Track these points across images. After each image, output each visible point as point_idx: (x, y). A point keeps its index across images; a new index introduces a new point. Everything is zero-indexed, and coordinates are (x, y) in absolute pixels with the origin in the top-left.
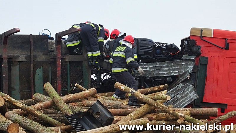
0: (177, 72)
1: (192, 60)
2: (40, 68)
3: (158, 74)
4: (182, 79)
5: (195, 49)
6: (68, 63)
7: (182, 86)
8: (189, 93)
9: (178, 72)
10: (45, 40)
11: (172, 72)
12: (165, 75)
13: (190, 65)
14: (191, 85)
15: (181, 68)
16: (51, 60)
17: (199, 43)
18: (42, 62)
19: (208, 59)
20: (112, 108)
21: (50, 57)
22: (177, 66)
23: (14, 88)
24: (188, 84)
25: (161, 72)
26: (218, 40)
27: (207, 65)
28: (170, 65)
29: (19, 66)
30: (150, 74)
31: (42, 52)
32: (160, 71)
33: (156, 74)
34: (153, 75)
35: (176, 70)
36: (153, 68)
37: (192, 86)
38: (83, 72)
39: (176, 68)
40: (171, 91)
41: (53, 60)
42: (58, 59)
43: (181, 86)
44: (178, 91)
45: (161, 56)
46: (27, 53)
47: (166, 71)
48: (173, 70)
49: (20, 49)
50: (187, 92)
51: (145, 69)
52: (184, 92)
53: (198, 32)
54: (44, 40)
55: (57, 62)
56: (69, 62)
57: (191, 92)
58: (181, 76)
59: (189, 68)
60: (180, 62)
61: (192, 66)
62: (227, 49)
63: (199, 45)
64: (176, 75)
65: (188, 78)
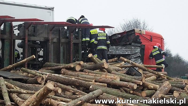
1: (139, 46)
2: (62, 46)
3: (116, 53)
4: (134, 56)
5: (138, 40)
10: (63, 30)
13: (137, 49)
14: (140, 60)
15: (132, 50)
16: (67, 42)
18: (63, 43)
19: (145, 46)
21: (66, 40)
22: (128, 49)
24: (137, 59)
25: (118, 52)
26: (148, 36)
27: (145, 49)
28: (123, 48)
32: (116, 51)
33: (114, 53)
34: (113, 53)
35: (129, 51)
43: (133, 60)
47: (121, 51)
48: (126, 51)
53: (138, 31)
58: (133, 54)
59: (137, 50)
60: (130, 47)
61: (139, 50)
62: (152, 41)
63: (140, 38)
64: (129, 54)
65: (140, 56)
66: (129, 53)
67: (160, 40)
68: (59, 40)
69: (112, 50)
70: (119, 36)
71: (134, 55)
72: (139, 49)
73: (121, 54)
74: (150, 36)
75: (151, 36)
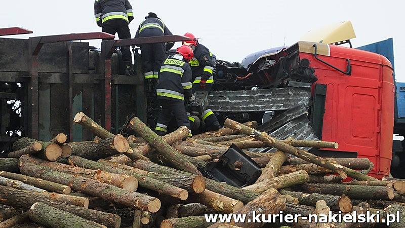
0: (281, 105)
1: (306, 89)
2: (79, 94)
3: (247, 108)
4: (293, 115)
5: (307, 72)
6: (117, 88)
7: (292, 126)
8: (304, 136)
9: (284, 106)
10: (85, 51)
11: (273, 106)
12: (260, 110)
13: (302, 95)
14: (307, 125)
15: (288, 100)
16: (95, 83)
17: (313, 65)
18: (82, 85)
19: (326, 87)
20: (218, 156)
21: (93, 77)
22: (279, 96)
23: (42, 125)
24: (301, 123)
25: (252, 106)
26: (337, 60)
27: (325, 96)
28: (267, 95)
29: (50, 90)
30: (232, 108)
31: (79, 69)
32: (249, 103)
33: (243, 108)
34: (239, 109)
35: (279, 103)
36: (237, 98)
37: (309, 127)
38: (135, 102)
39: (279, 99)
40: (275, 133)
41: (97, 82)
42: (107, 81)
43: (290, 125)
44: (287, 133)
45: (224, 81)
46: (59, 70)
47: (260, 104)
48: (274, 102)
49: (50, 64)
50: (302, 134)
51: (222, 100)
52: (296, 134)
53: (309, 47)
54: (83, 50)
55: (106, 86)
56: (118, 86)
57: (307, 135)
58: (289, 111)
59: (301, 99)
60: (284, 91)
61: (307, 98)
62: (350, 74)
63: (312, 67)
64: (280, 110)
65: (306, 114)
66: (280, 107)
67: (378, 70)
68: (66, 77)
69: (238, 101)
70: (272, 63)
71: (291, 114)
72: (307, 96)
73: (260, 111)
74: (345, 61)
75: (347, 60)
